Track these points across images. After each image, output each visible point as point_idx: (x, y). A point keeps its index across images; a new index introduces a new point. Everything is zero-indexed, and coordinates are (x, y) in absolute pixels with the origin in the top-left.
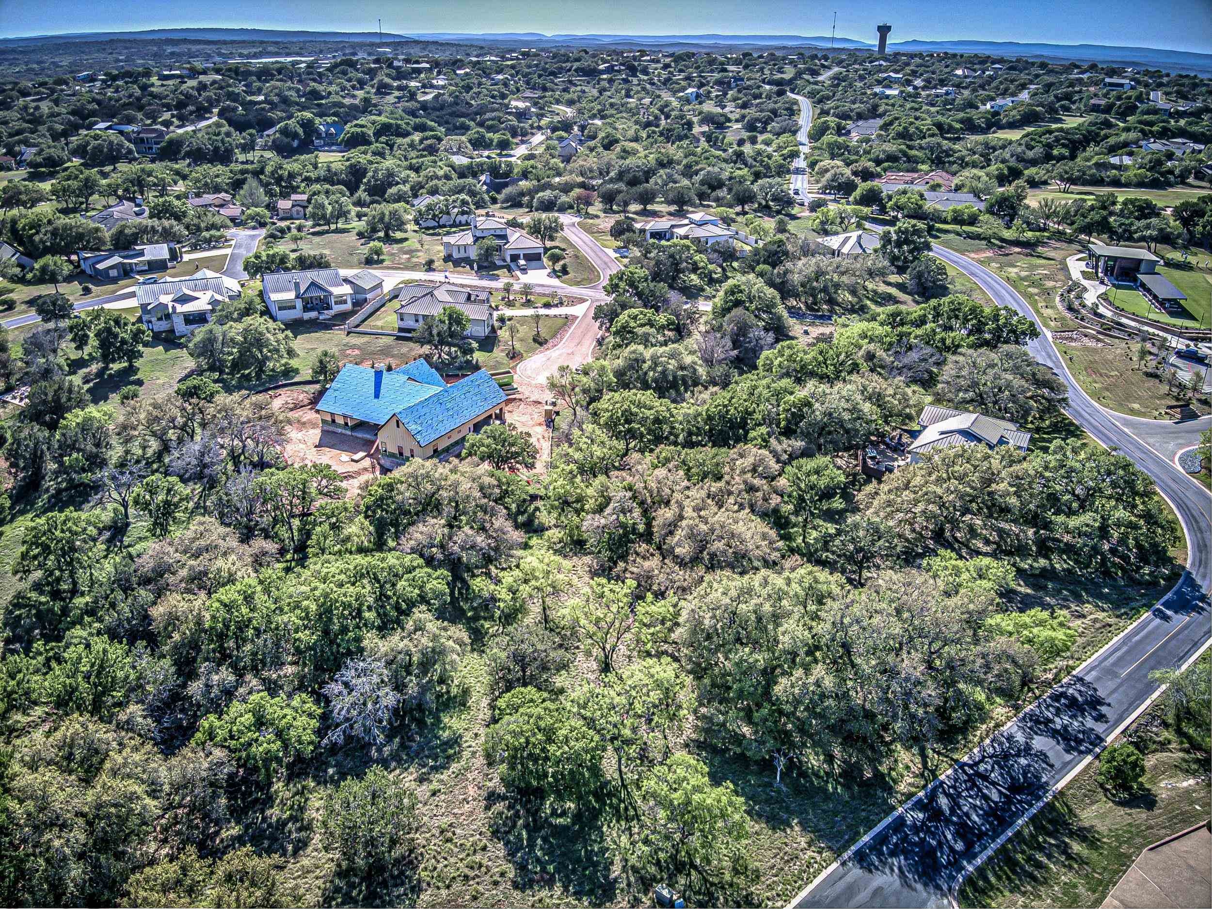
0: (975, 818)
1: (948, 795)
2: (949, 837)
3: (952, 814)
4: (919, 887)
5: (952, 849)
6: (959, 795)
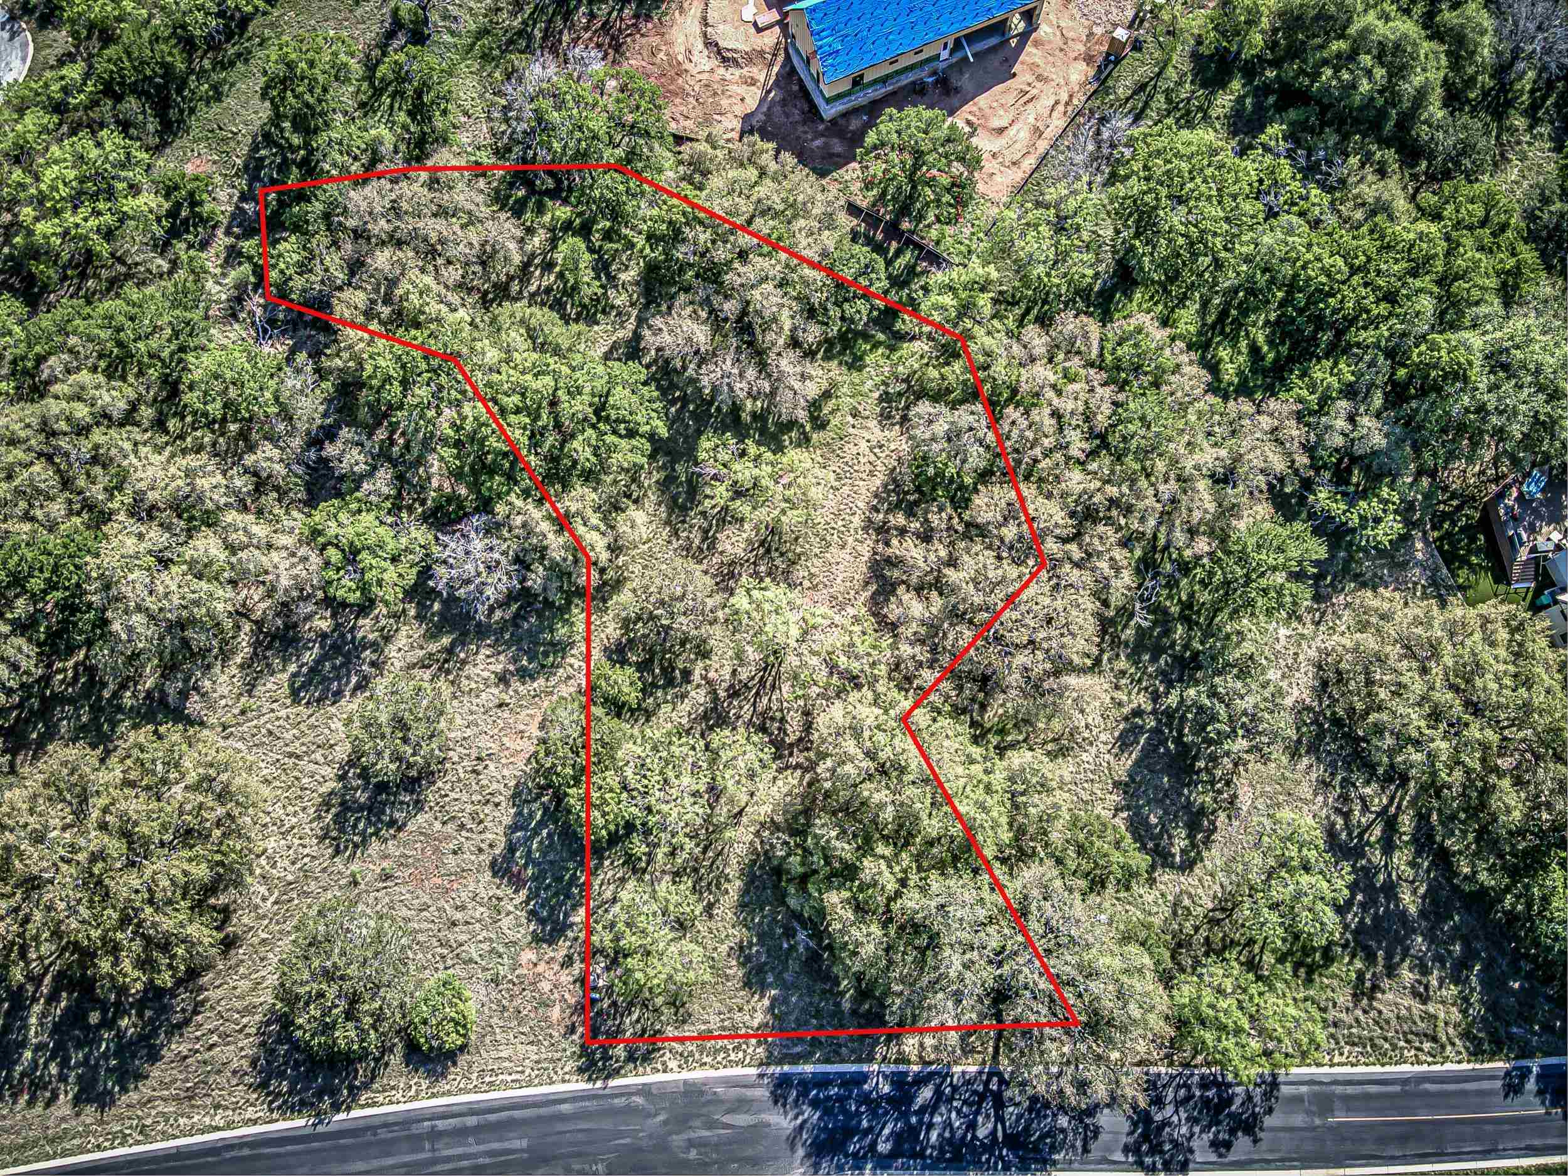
0: (934, 1136)
1: (938, 1092)
2: (886, 1131)
3: (916, 1113)
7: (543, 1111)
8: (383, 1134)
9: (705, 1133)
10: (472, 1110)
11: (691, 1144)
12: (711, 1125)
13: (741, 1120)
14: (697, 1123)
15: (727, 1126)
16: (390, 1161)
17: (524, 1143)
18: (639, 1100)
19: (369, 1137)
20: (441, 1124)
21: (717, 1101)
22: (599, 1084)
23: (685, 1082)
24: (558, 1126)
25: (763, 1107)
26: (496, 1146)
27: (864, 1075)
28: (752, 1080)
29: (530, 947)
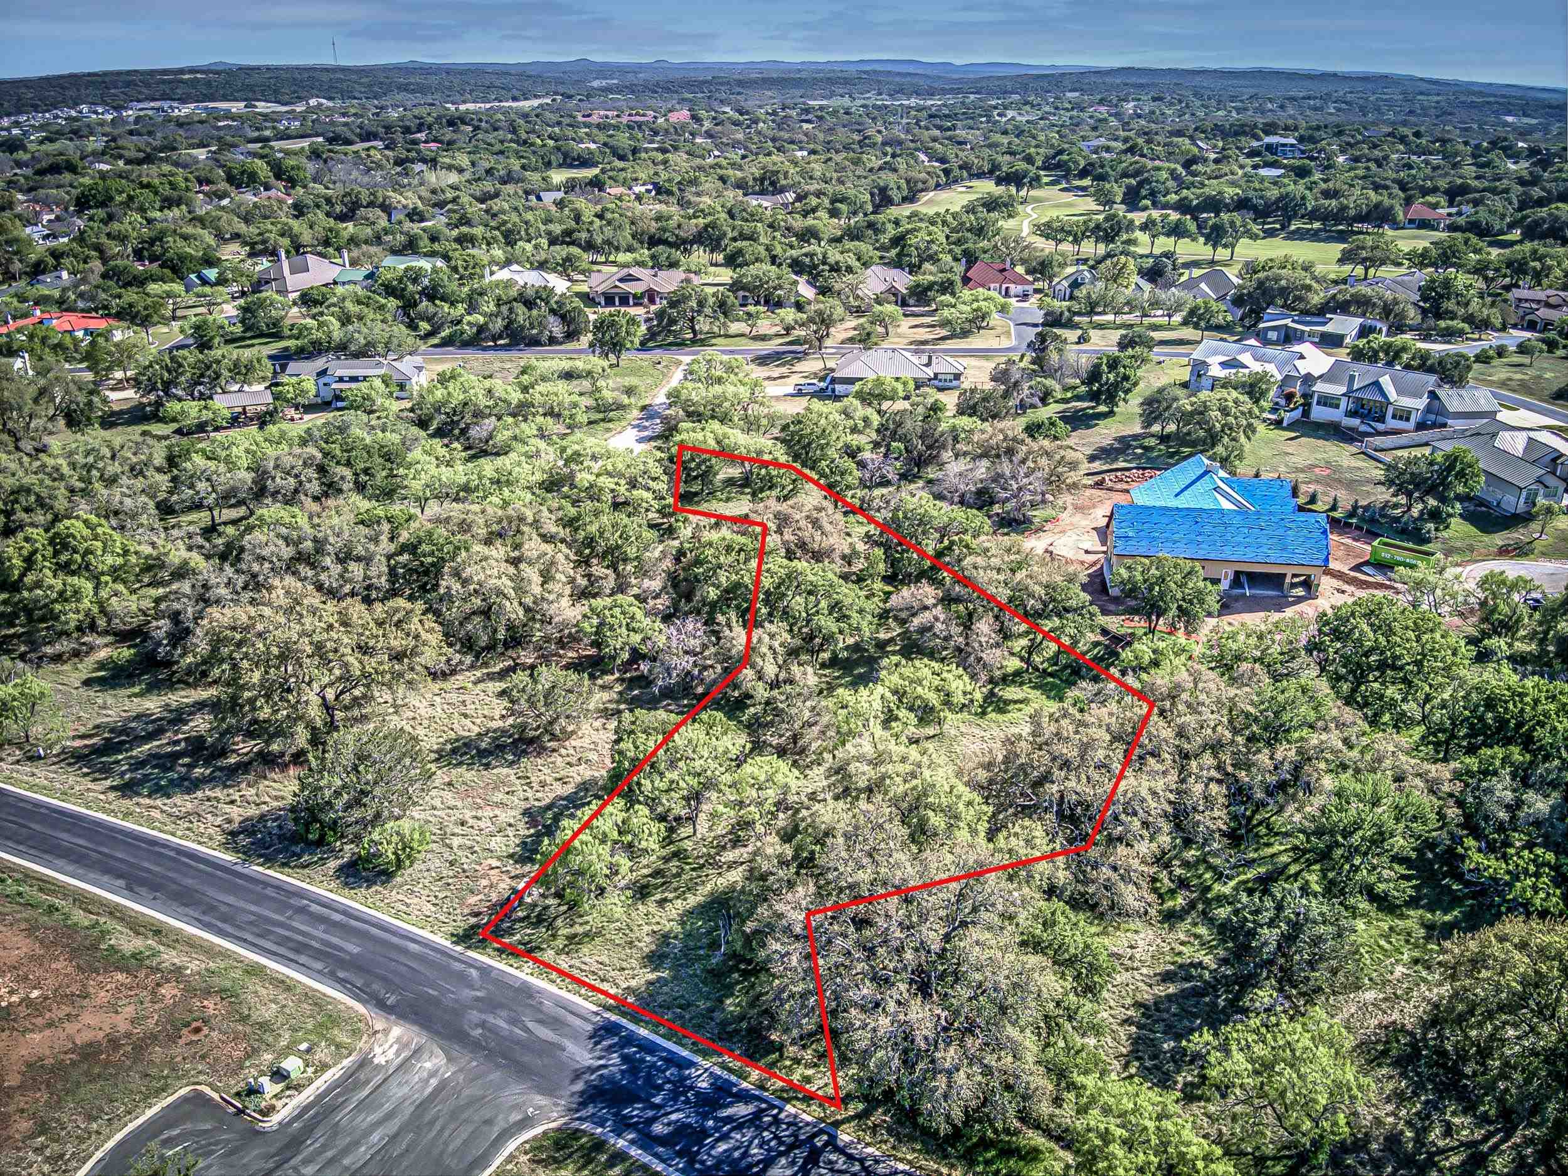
0: (722, 1147)
1: (758, 1115)
2: (674, 1117)
3: (716, 1119)
4: (579, 1086)
5: (654, 1119)
6: (760, 1128)
7: (395, 940)
8: (269, 892)
9: (502, 1024)
10: (346, 912)
11: (483, 1024)
12: (514, 1021)
13: (545, 1033)
14: (504, 1013)
15: (527, 1030)
16: (253, 908)
17: (355, 950)
18: (474, 973)
19: (259, 888)
20: (314, 908)
21: (538, 1009)
22: (459, 948)
23: (525, 982)
24: (394, 955)
25: (575, 1036)
26: (335, 940)
27: (691, 1064)
28: (583, 1012)
29: (499, 858)
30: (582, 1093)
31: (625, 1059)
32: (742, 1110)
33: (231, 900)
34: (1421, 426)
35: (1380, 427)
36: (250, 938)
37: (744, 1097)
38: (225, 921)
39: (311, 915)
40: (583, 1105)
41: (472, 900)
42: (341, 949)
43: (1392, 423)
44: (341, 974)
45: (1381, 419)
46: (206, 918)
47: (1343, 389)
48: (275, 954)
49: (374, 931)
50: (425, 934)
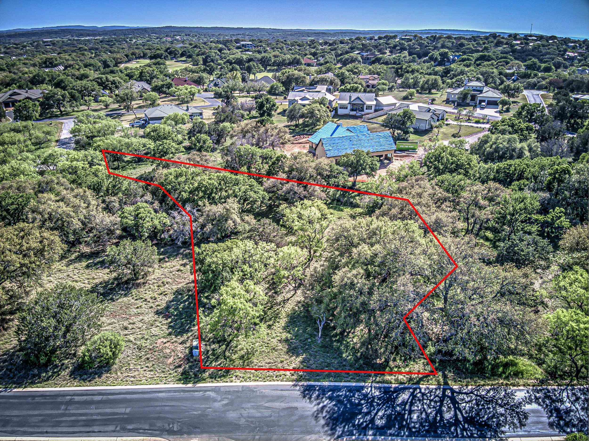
2: (380, 414)
3: (398, 405)
4: (322, 422)
5: (373, 419)
6: (421, 400)
8: (37, 400)
9: (252, 411)
11: (242, 416)
12: (257, 407)
13: (279, 405)
14: (248, 406)
15: (268, 408)
16: (36, 412)
17: (128, 410)
18: (212, 394)
19: (30, 400)
20: (77, 398)
21: (264, 397)
22: (190, 385)
23: (243, 386)
24: (152, 403)
25: (296, 399)
26: (108, 410)
27: (362, 388)
28: (288, 388)
29: (164, 337)
30: (327, 424)
31: (331, 398)
32: (405, 396)
33: (16, 413)
34: (376, 111)
35: (363, 113)
36: (49, 430)
37: (398, 391)
38: (23, 426)
39: (78, 403)
40: (333, 429)
41: (170, 360)
42: (117, 414)
43: (366, 111)
44: (130, 427)
45: (363, 111)
46: (9, 429)
47: (348, 102)
48: (74, 433)
49: (128, 396)
50: (162, 386)
